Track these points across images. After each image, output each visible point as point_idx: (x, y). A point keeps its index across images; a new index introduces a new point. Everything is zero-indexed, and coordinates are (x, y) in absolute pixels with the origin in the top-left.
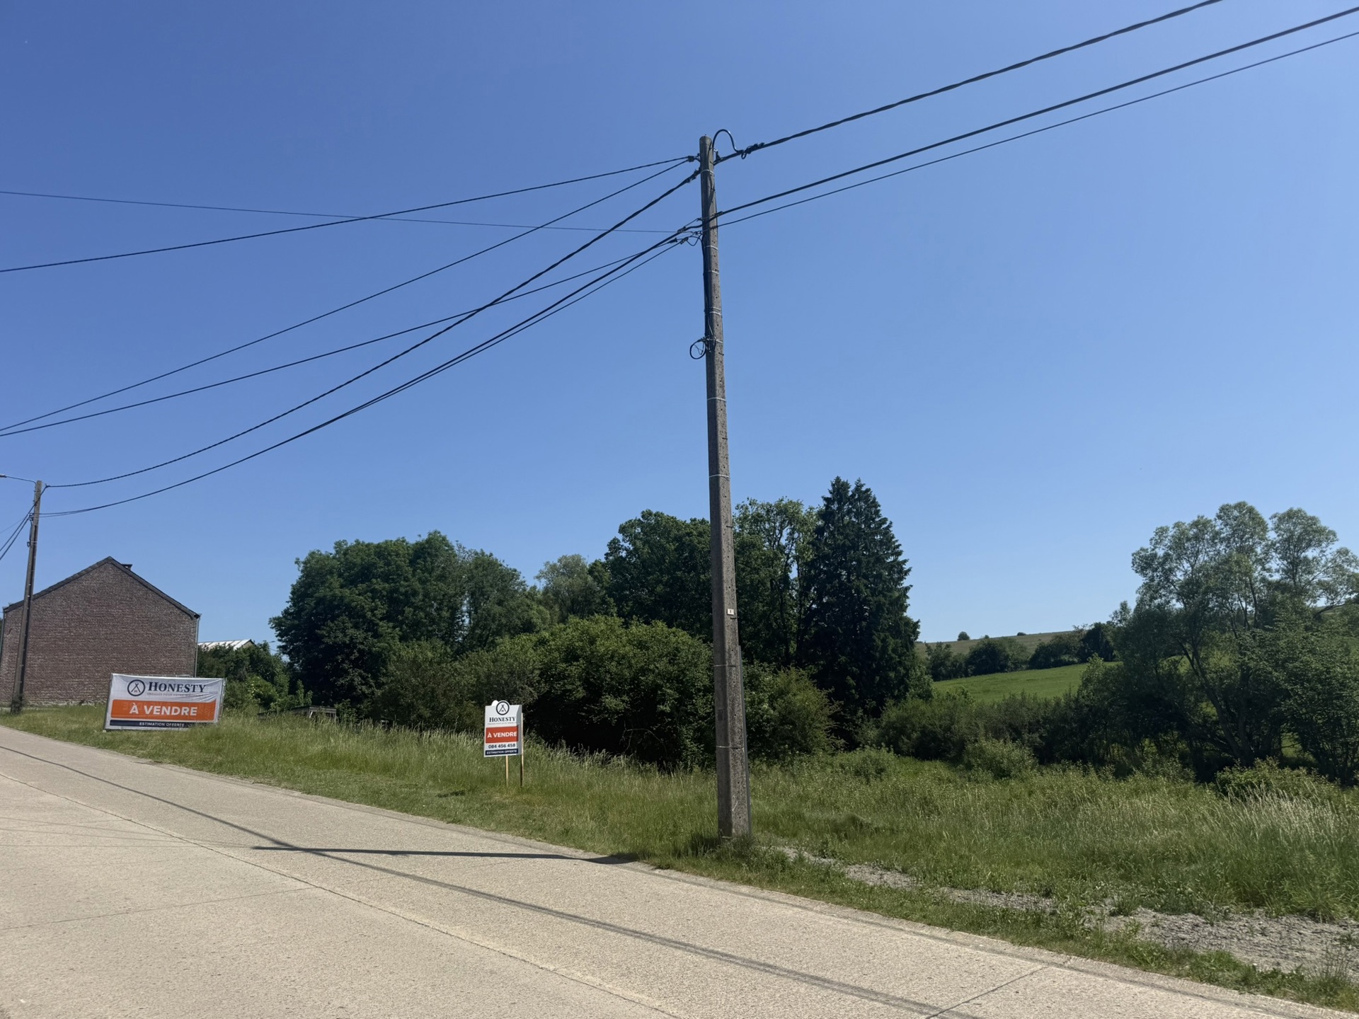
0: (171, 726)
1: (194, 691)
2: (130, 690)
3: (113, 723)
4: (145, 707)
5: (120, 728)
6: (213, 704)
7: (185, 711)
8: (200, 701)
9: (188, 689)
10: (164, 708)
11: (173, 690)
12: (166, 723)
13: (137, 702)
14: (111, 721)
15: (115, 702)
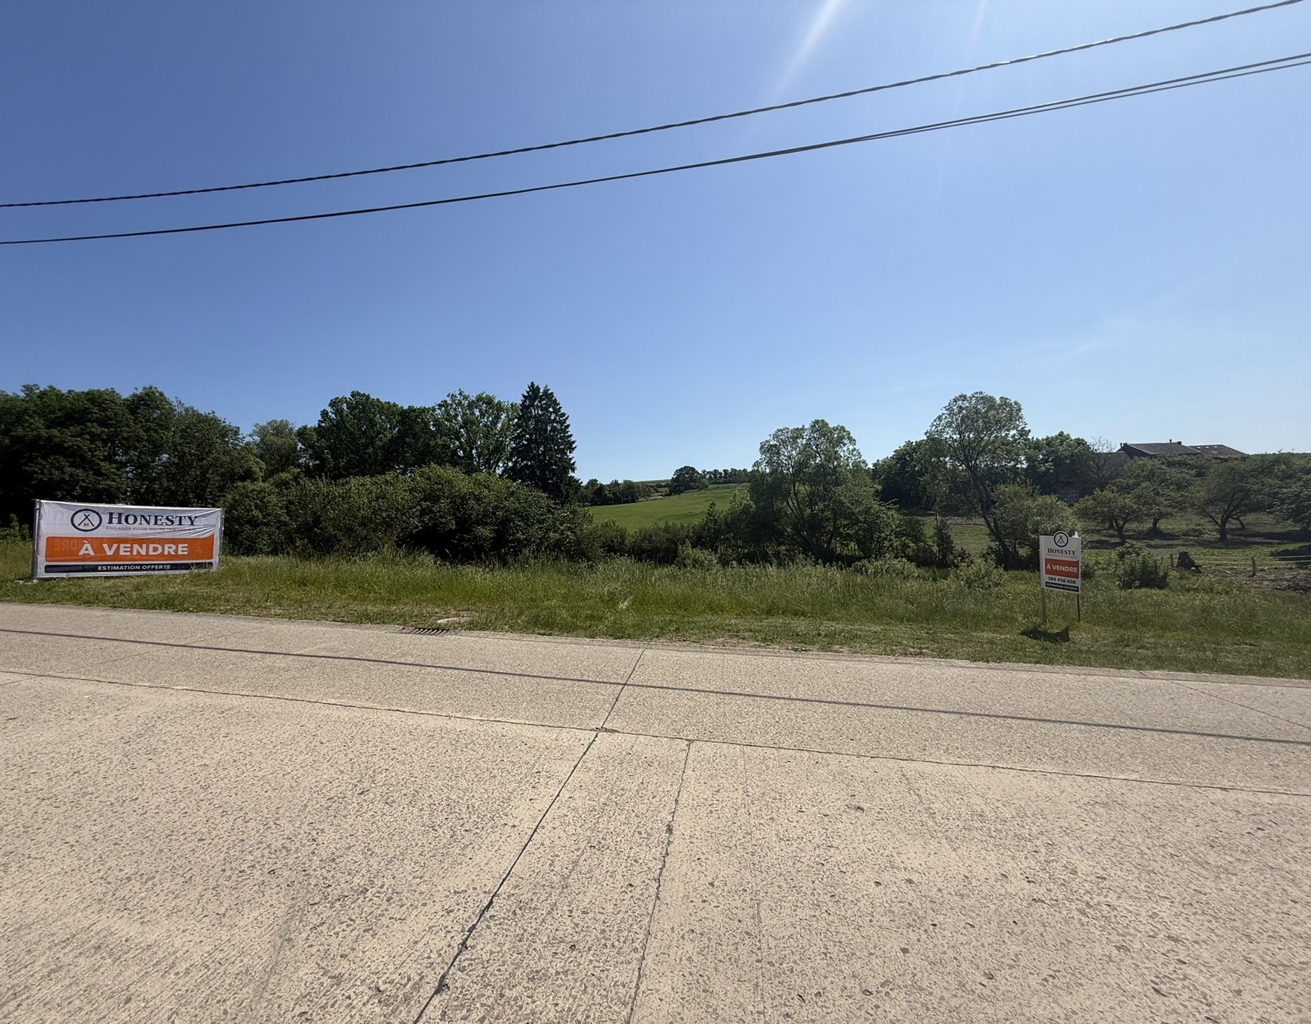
0: (150, 569)
1: (180, 524)
2: (76, 523)
3: (48, 569)
4: (105, 546)
5: (64, 575)
6: (211, 538)
7: (169, 549)
8: (192, 536)
9: (172, 522)
10: (136, 547)
11: (148, 523)
12: (142, 565)
13: (91, 540)
14: (47, 567)
15: (51, 541)
